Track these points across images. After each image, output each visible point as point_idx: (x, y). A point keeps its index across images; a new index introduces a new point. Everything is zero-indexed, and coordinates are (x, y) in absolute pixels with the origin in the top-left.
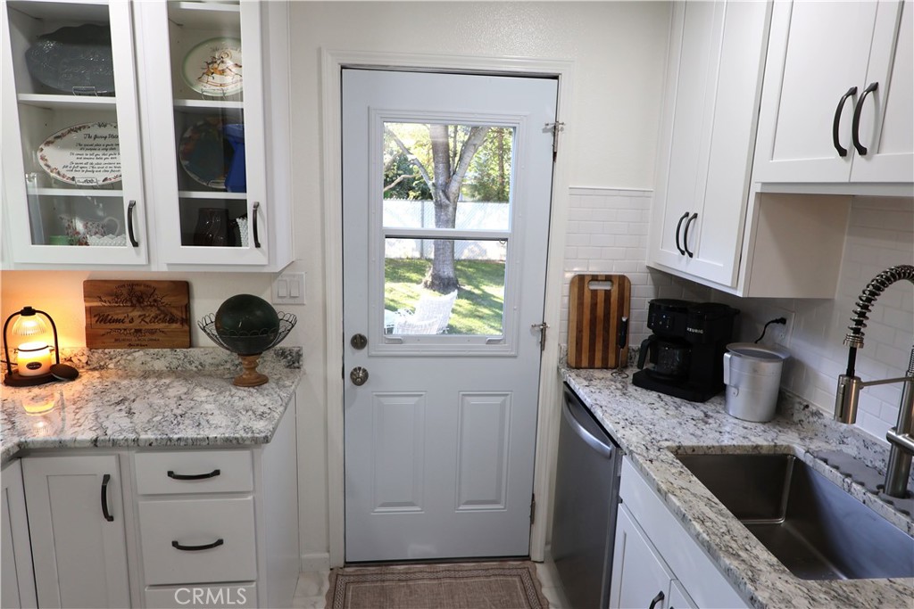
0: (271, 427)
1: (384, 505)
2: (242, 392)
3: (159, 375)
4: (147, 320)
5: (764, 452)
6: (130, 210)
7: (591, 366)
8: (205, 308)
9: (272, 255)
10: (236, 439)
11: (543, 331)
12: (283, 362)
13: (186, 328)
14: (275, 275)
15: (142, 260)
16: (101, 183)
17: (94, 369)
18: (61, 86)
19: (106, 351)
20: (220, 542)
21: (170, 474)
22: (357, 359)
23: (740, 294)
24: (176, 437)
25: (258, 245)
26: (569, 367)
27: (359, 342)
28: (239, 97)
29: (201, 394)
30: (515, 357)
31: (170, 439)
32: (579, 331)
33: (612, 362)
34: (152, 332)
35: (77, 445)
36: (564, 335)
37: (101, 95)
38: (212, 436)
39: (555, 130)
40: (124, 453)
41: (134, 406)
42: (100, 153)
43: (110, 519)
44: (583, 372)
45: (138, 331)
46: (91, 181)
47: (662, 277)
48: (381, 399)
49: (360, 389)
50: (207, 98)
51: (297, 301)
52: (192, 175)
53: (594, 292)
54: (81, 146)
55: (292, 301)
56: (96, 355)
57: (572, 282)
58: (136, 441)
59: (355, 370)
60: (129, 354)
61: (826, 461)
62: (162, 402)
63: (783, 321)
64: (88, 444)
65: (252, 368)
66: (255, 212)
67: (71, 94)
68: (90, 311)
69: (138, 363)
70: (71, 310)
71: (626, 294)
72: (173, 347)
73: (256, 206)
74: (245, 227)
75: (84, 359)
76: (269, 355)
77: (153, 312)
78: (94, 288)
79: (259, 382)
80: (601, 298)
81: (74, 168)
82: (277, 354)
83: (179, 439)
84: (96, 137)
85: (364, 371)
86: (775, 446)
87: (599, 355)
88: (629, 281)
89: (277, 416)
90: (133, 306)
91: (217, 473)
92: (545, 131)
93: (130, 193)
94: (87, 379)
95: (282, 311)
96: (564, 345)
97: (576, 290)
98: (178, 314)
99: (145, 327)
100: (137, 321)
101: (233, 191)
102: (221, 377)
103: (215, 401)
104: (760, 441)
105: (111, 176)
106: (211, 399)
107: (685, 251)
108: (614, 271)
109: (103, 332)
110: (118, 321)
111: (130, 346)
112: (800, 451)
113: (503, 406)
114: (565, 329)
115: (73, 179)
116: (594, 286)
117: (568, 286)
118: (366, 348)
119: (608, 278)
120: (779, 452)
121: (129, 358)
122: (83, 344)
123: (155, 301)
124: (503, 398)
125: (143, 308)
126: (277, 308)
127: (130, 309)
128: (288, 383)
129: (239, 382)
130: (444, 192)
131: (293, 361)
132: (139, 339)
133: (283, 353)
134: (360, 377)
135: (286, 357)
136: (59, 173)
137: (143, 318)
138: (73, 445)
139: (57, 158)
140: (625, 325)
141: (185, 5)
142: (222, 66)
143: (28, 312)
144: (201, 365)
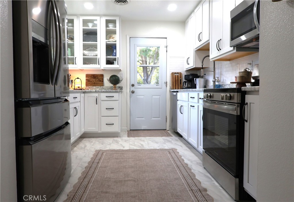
1: (138, 118)
6: (99, 59)
7: (176, 89)
8: (107, 78)
9: (120, 66)
11: (166, 83)
12: (119, 89)
13: (103, 82)
19: (89, 87)
20: (113, 108)
21: (106, 96)
22: (133, 89)
23: (194, 67)
25: (118, 64)
26: (172, 89)
27: (133, 85)
28: (116, 41)
30: (161, 88)
32: (173, 82)
33: (179, 88)
34: (97, 83)
35: (93, 91)
36: (170, 84)
37: (94, 42)
38: (113, 90)
39: (166, 47)
40: (99, 94)
43: (97, 104)
45: (94, 83)
46: (91, 55)
48: (137, 96)
49: (133, 94)
50: (110, 42)
53: (175, 76)
56: (87, 87)
57: (171, 74)
63: (205, 74)
68: (86, 79)
70: (84, 79)
71: (181, 76)
72: (100, 86)
73: (118, 58)
75: (85, 88)
77: (97, 80)
78: (87, 76)
80: (177, 77)
82: (118, 86)
84: (91, 49)
87: (177, 87)
88: (182, 73)
90: (94, 79)
91: (113, 96)
93: (98, 57)
96: (170, 86)
97: (172, 75)
98: (101, 80)
99: (96, 82)
100: (94, 81)
101: (114, 56)
105: (94, 54)
107: (188, 64)
109: (88, 83)
110: (91, 81)
111: (93, 86)
113: (160, 97)
114: (170, 82)
115: (89, 55)
116: (175, 74)
117: (170, 75)
118: (134, 87)
119: (178, 73)
121: (93, 88)
122: (85, 86)
123: (98, 78)
126: (120, 78)
130: (146, 81)
131: (121, 88)
132: (94, 84)
134: (133, 92)
139: (86, 52)
140: (181, 80)
141: (108, 28)
142: (112, 37)
143: (78, 78)
144: (105, 89)
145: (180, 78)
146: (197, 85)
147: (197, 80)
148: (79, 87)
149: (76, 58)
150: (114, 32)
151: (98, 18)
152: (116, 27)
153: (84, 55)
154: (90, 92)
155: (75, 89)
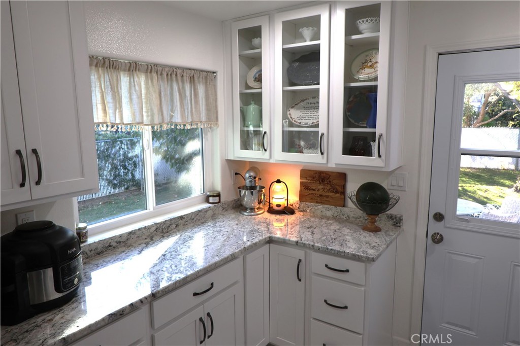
0: (377, 254)
2: (366, 234)
3: (328, 218)
4: (325, 190)
6: (321, 137)
8: (352, 188)
9: (387, 162)
10: (358, 255)
12: (391, 222)
13: (343, 197)
14: (389, 173)
15: (324, 161)
16: (311, 124)
17: (301, 211)
18: (298, 82)
19: (307, 203)
20: (346, 307)
21: (326, 266)
22: (436, 227)
24: (330, 248)
25: (380, 156)
27: (439, 217)
28: (377, 78)
29: (346, 231)
31: (328, 249)
34: (327, 197)
35: (290, 243)
37: (314, 84)
38: (347, 251)
40: (308, 251)
41: (315, 230)
42: (312, 111)
43: (300, 280)
45: (321, 196)
46: (307, 124)
48: (452, 255)
49: (437, 245)
50: (361, 81)
51: (402, 189)
52: (351, 120)
54: (305, 108)
55: (399, 188)
56: (303, 205)
58: (313, 246)
59: (435, 234)
60: (316, 206)
62: (327, 231)
64: (294, 243)
65: (373, 222)
66: (379, 139)
67: (302, 85)
68: (302, 183)
69: (319, 211)
70: (295, 183)
72: (336, 206)
73: (381, 136)
74: (374, 146)
75: (298, 206)
76: (383, 216)
77: (328, 187)
78: (305, 173)
79: (376, 230)
81: (301, 118)
82: (388, 217)
83: (331, 249)
84: (311, 103)
85: (441, 235)
89: (381, 249)
90: (320, 183)
91: (347, 271)
93: (322, 129)
94: (298, 215)
95: (392, 193)
98: (339, 189)
99: (324, 194)
100: (321, 191)
101: (370, 128)
102: (357, 224)
103: (352, 235)
105: (315, 121)
106: (350, 234)
109: (306, 194)
110: (313, 190)
111: (317, 202)
115: (300, 123)
118: (443, 222)
121: (316, 208)
122: (298, 199)
123: (330, 181)
125: (324, 185)
126: (389, 192)
127: (318, 185)
128: (391, 234)
129: (365, 229)
131: (397, 222)
132: (321, 199)
134: (438, 239)
135: (393, 219)
136: (295, 121)
138: (289, 242)
139: (295, 114)
141: (354, 37)
142: (370, 64)
143: (279, 181)
144: (348, 216)
148: (278, 206)
149: (265, 133)
150: (373, 45)
151: (322, 11)
152: (378, 29)
154: (283, 242)
155: (271, 211)
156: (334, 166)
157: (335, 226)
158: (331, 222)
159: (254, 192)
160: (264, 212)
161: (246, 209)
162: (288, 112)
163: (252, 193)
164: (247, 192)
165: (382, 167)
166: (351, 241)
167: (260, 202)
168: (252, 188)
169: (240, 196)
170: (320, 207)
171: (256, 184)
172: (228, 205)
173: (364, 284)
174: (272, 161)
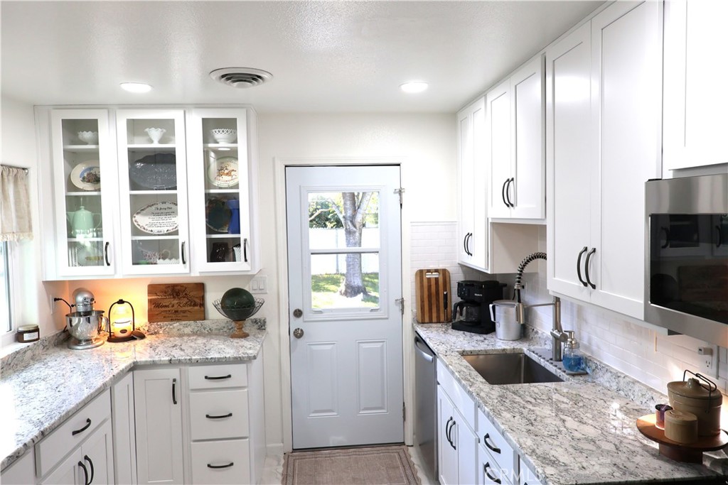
0: (256, 353)
1: (315, 412)
2: (236, 340)
3: (189, 335)
4: (182, 305)
5: (508, 352)
6: (183, 246)
7: (431, 322)
8: (213, 297)
9: (252, 266)
10: (240, 357)
11: (402, 302)
12: (256, 326)
13: (202, 308)
14: (253, 276)
15: (186, 271)
16: (165, 232)
17: (152, 334)
18: (147, 186)
19: (159, 323)
20: (230, 415)
21: (206, 377)
22: (297, 323)
23: (489, 272)
24: (210, 357)
25: (246, 260)
26: (418, 323)
27: (298, 313)
28: (237, 186)
29: (215, 342)
30: (387, 319)
31: (207, 359)
32: (422, 301)
33: (442, 319)
34: (184, 312)
35: (161, 363)
36: (414, 305)
37: (167, 189)
38: (228, 356)
39: (400, 192)
40: (183, 368)
41: (182, 347)
42: (164, 217)
43: (175, 403)
44: (426, 325)
45: (176, 312)
46: (161, 232)
47: (466, 269)
48: (312, 347)
49: (299, 340)
50: (220, 188)
51: (263, 291)
52: (210, 226)
53: (429, 279)
54: (153, 214)
55: (260, 292)
56: (153, 326)
57: (416, 274)
58: (190, 360)
59: (296, 330)
60: (171, 325)
61: (534, 352)
62: (196, 345)
63: (524, 287)
64: (167, 363)
65: (241, 328)
66: (245, 244)
67: (153, 189)
68: (150, 301)
69: (176, 329)
70: (141, 301)
71: (448, 279)
72: (195, 320)
73: (245, 240)
74: (239, 252)
75: (146, 329)
76: (248, 322)
77: (185, 300)
78: (153, 289)
79: (245, 336)
80: (433, 282)
81: (151, 225)
82: (252, 322)
83: (211, 358)
84: (161, 209)
85: (302, 330)
86: (514, 349)
87: (434, 315)
88: (448, 272)
89: (257, 349)
90: (174, 298)
91: (229, 376)
92: (395, 193)
93: (182, 238)
94: (149, 338)
95: (257, 297)
96: (415, 310)
97: (419, 278)
98: (198, 301)
99: (180, 309)
101: (233, 233)
102: (223, 335)
103: (224, 344)
104: (506, 347)
105: (170, 228)
106: (221, 343)
108: (441, 267)
109: (157, 313)
110: (166, 306)
111: (172, 320)
112: (525, 350)
113: (382, 348)
114: (414, 301)
115: (151, 231)
116: (429, 275)
117: (414, 276)
118: (302, 317)
119: (436, 271)
120: (516, 352)
121: (171, 327)
122: (147, 320)
123: (186, 294)
124: (381, 344)
125: (179, 299)
126: (254, 296)
127: (172, 300)
128: (259, 336)
129: (233, 336)
130: (352, 222)
131: (261, 325)
132: (176, 316)
133: (256, 321)
134: (299, 334)
135: (257, 323)
136: (144, 228)
137: (179, 304)
139: (143, 221)
140: (446, 296)
141: (211, 145)
142: (226, 172)
143: (121, 302)
144: (210, 329)
145: (445, 290)
146: (497, 324)
147: (496, 307)
148: (123, 331)
149: (107, 244)
150: (232, 155)
151: (176, 115)
152: (235, 142)
153: (136, 231)
154: (153, 365)
155: (113, 339)
156: (198, 275)
157: (201, 341)
158: (195, 337)
159: (92, 319)
160: (104, 343)
161: (78, 342)
162: (134, 219)
163: (89, 321)
164: (82, 319)
165: (248, 271)
166: (226, 348)
167: (100, 330)
168: (87, 314)
169: (71, 325)
170: (176, 324)
171: (92, 308)
172: (49, 342)
173: (246, 385)
174: (116, 277)
